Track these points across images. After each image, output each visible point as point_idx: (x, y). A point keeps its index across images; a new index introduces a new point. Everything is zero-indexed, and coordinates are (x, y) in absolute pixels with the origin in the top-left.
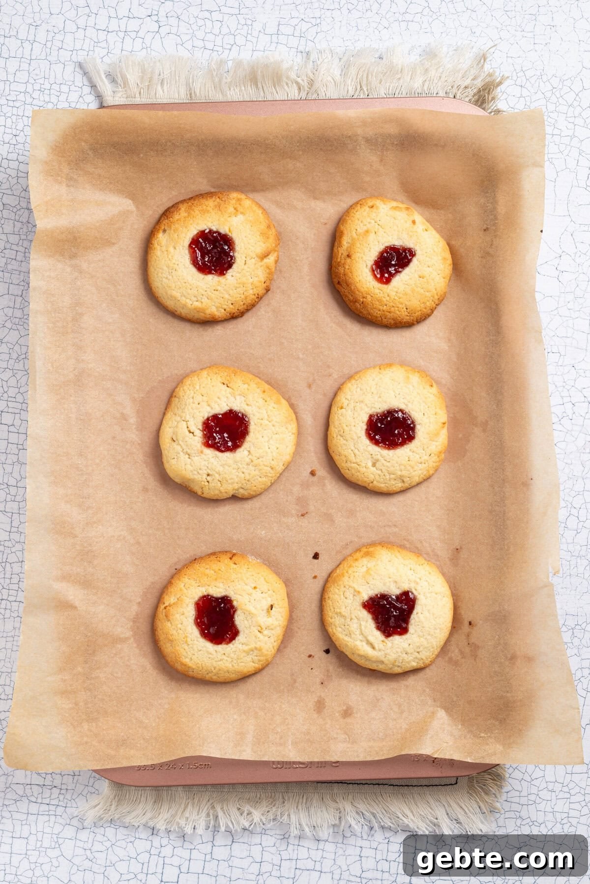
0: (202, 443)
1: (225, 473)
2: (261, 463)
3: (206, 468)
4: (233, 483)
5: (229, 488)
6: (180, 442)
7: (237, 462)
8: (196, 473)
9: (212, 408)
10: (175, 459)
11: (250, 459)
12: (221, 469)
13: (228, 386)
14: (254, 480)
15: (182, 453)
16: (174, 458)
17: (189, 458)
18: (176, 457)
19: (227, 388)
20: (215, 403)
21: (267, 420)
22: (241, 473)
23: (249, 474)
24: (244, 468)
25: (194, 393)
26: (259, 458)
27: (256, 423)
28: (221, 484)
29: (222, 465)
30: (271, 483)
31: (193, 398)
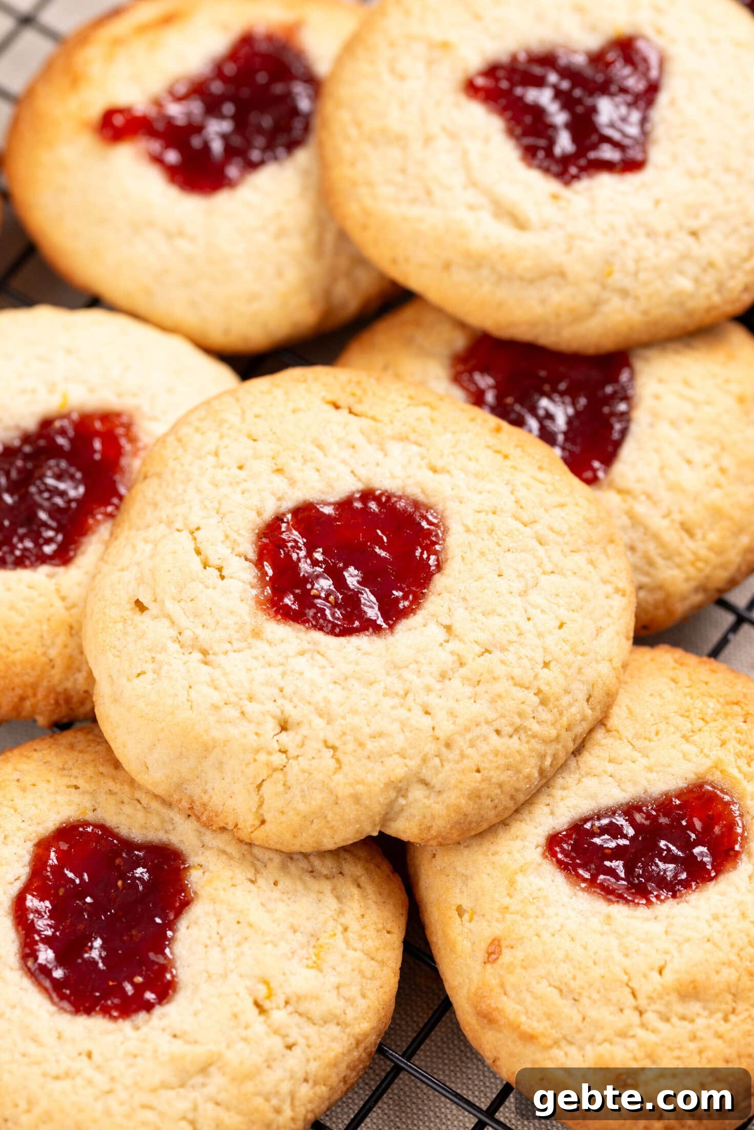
0: (259, 603)
1: (354, 712)
2: (500, 670)
3: (276, 691)
4: (381, 756)
5: (370, 778)
6: (171, 607)
7: (399, 668)
8: (234, 713)
9: (292, 483)
10: (150, 676)
11: (452, 653)
12: (336, 695)
13: (351, 412)
14: (472, 745)
15: (174, 647)
16: (143, 673)
17: (206, 663)
18: (149, 667)
19: (352, 417)
20: (305, 461)
21: (517, 518)
22: (418, 711)
23: (452, 714)
24: (429, 689)
25: (222, 437)
26: (487, 651)
27: (471, 524)
28: (338, 761)
29: (340, 681)
30: (542, 772)
31: (216, 454)
